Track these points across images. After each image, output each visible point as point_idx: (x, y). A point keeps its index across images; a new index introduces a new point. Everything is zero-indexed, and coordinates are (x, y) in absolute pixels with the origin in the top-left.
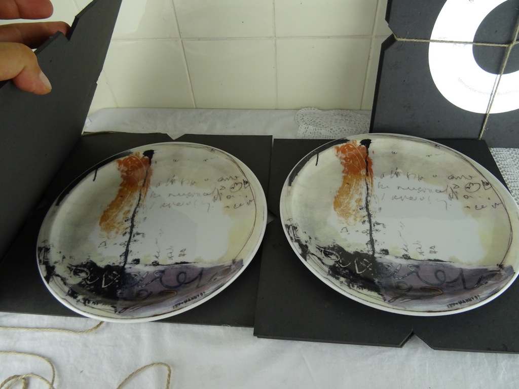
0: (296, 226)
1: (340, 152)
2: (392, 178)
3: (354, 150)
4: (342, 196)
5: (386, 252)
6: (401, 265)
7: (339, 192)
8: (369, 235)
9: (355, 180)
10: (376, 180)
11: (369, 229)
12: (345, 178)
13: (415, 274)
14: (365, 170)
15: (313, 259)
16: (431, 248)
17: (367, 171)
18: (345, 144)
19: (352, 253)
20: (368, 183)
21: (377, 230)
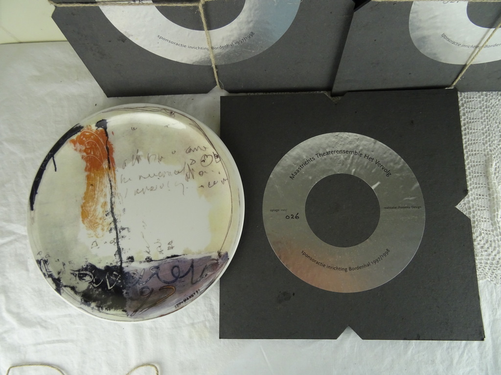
0: (46, 259)
1: (78, 144)
2: (133, 165)
3: (92, 137)
4: (88, 203)
5: (131, 259)
6: (144, 269)
7: (85, 198)
8: (116, 244)
9: (98, 178)
10: (119, 172)
11: (116, 237)
12: (88, 177)
13: (155, 276)
14: (106, 161)
15: (67, 291)
16: (169, 244)
17: (109, 162)
18: (79, 134)
19: (103, 268)
20: (111, 179)
21: (123, 237)
